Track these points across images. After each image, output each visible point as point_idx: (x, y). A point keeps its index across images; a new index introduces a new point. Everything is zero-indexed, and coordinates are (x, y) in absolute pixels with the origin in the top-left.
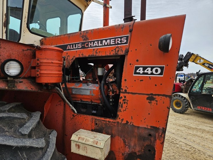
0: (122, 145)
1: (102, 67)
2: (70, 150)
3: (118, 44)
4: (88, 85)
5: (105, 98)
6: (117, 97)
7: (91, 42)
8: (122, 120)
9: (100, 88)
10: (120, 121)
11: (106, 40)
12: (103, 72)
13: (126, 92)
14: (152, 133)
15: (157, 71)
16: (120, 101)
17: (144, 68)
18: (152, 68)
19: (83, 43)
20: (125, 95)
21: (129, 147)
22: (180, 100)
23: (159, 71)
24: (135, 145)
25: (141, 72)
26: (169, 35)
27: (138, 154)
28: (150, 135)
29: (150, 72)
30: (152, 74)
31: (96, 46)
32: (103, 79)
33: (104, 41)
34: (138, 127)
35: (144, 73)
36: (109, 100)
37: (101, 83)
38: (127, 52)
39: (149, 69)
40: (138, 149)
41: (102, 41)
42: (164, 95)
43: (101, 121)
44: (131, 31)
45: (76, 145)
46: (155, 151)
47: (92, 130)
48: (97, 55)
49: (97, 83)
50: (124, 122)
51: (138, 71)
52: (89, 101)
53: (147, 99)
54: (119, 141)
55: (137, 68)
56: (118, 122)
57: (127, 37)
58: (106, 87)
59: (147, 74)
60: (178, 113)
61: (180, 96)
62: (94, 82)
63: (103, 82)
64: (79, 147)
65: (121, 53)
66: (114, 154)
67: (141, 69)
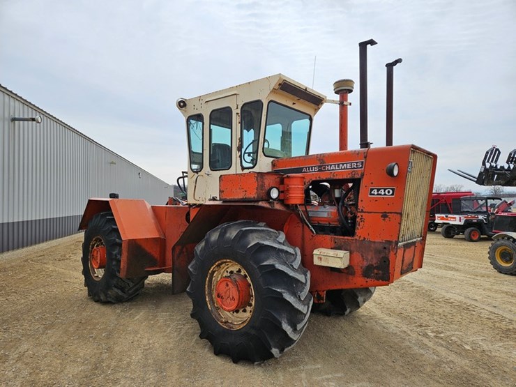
0: (361, 259)
1: (339, 188)
2: (313, 262)
3: (354, 168)
4: (325, 207)
5: (343, 219)
6: (354, 218)
7: (328, 166)
8: (360, 237)
9: (338, 210)
10: (358, 238)
11: (343, 164)
12: (341, 193)
13: (362, 211)
14: (387, 246)
15: (389, 192)
16: (357, 220)
17: (378, 190)
18: (385, 190)
19: (319, 166)
20: (362, 214)
21: (367, 260)
22: (509, 246)
23: (391, 192)
24: (372, 258)
25: (376, 193)
26: (394, 164)
27: (375, 265)
28: (385, 248)
29: (383, 193)
30: (385, 194)
31: (333, 170)
32: (341, 201)
33: (341, 165)
34: (374, 242)
35: (378, 194)
36: (347, 222)
37: (338, 205)
38: (363, 175)
39: (383, 190)
40: (374, 261)
41: (339, 165)
42: (395, 213)
43: (339, 239)
44: (365, 157)
45: (318, 258)
46: (389, 261)
47: (332, 249)
48: (335, 178)
49: (335, 205)
50: (362, 238)
51: (372, 192)
52: (327, 223)
53: (382, 216)
54: (358, 257)
55: (372, 190)
56: (356, 239)
57: (362, 162)
58: (344, 209)
59: (381, 195)
60: (506, 274)
61: (509, 238)
62: (331, 204)
63: (340, 204)
64: (321, 259)
65: (356, 176)
66: (353, 268)
67: (376, 190)
